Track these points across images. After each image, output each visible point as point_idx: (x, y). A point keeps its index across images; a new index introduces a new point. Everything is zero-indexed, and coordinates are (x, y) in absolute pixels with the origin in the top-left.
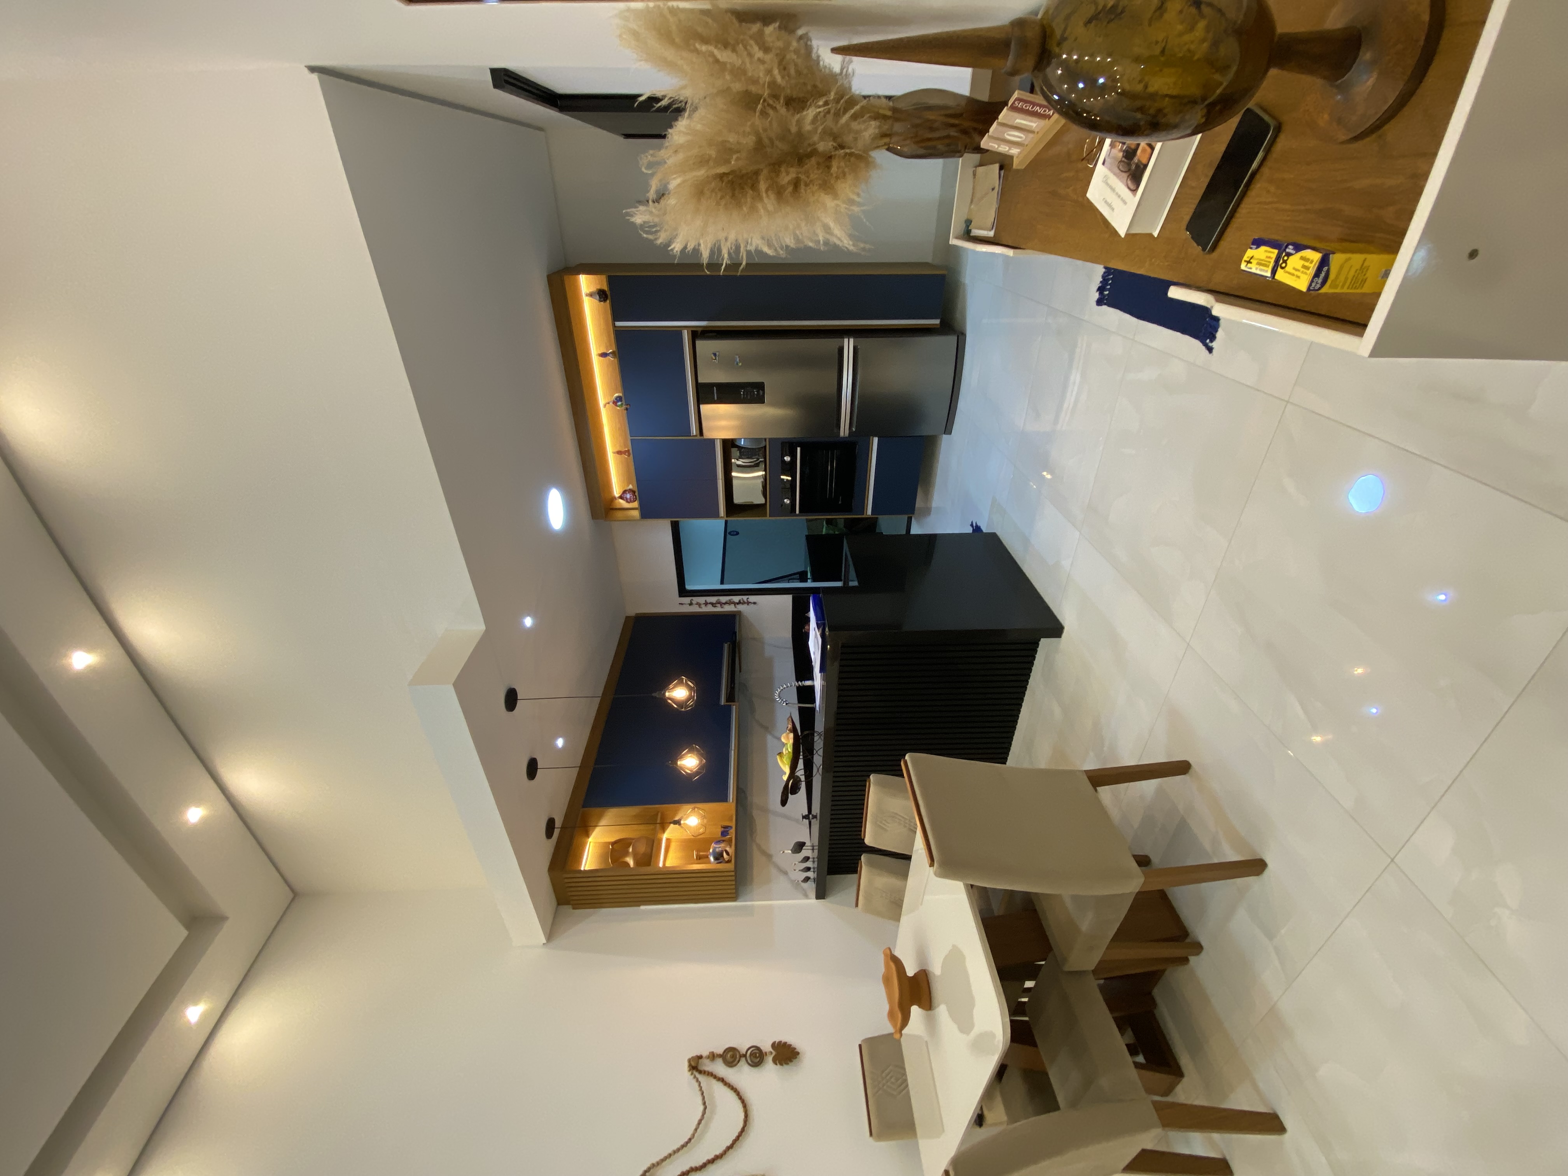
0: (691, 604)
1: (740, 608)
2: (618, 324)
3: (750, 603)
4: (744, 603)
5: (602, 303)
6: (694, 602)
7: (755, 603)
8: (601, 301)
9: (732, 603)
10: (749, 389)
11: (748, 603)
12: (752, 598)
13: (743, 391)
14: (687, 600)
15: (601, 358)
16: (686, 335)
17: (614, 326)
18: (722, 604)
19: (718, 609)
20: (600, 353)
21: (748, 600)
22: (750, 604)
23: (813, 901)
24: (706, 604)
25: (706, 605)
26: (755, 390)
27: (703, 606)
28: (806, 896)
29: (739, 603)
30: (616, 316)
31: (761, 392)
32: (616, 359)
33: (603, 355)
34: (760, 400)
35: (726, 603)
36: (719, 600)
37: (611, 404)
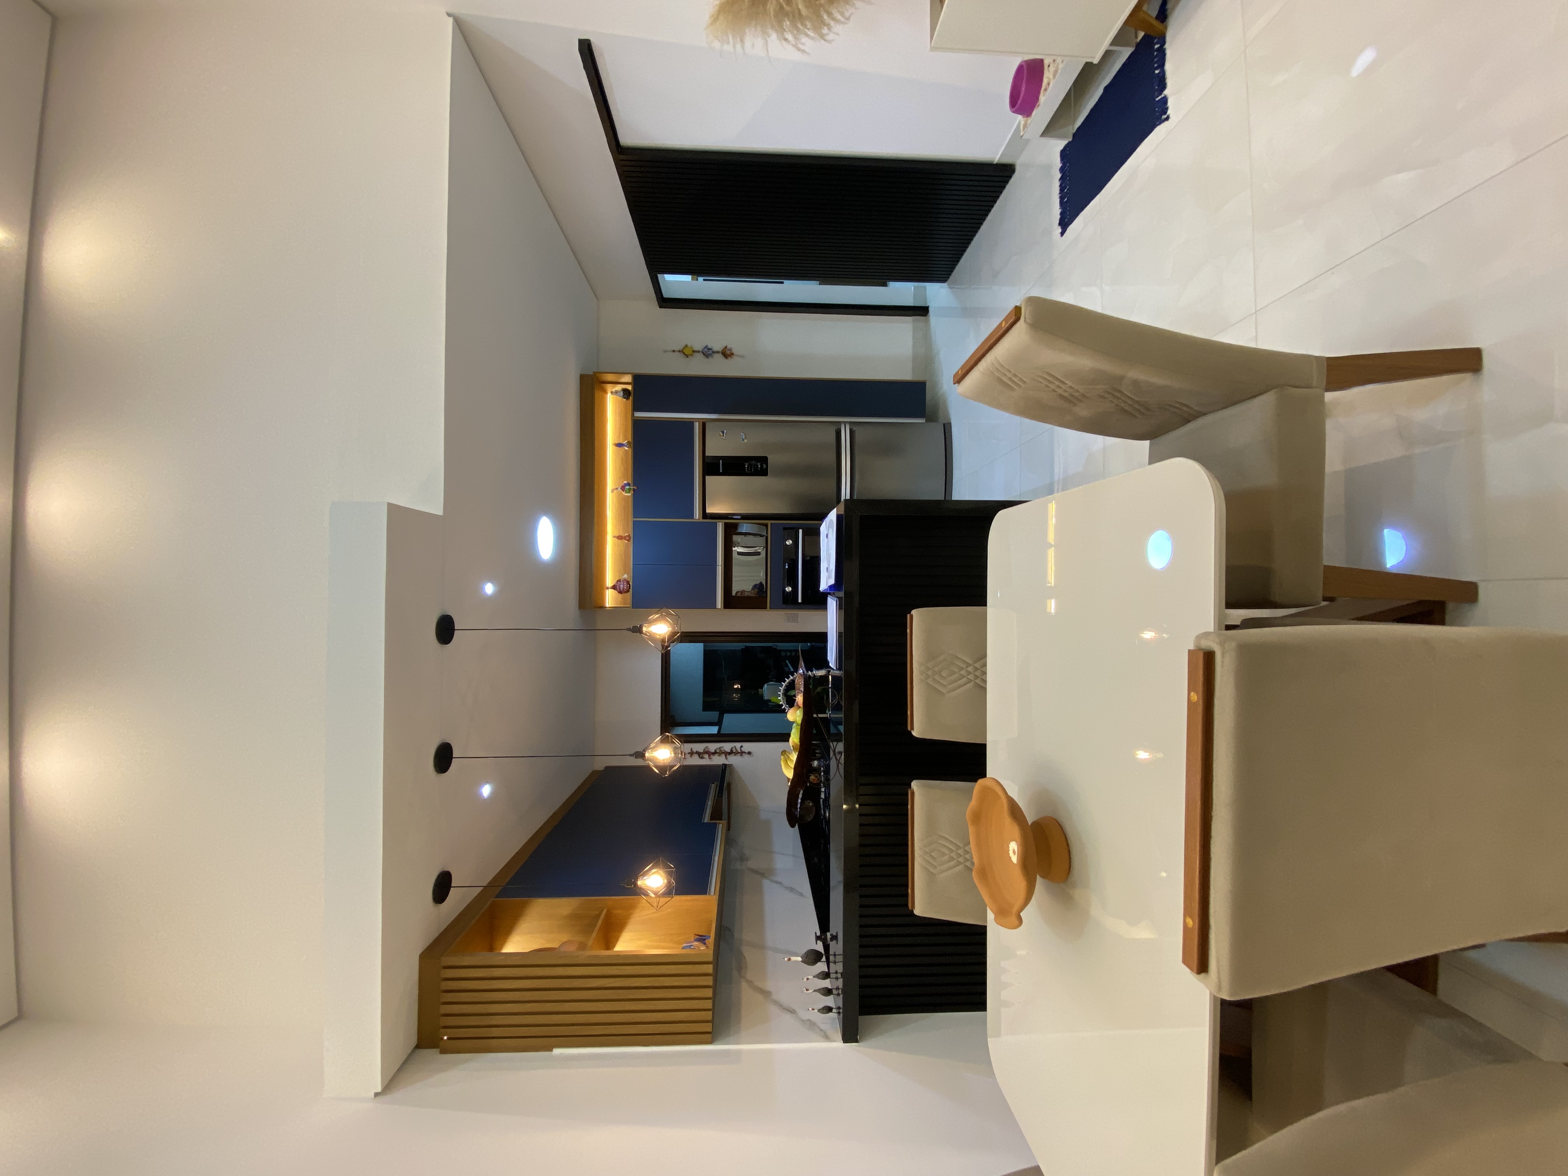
1: (732, 760)
2: (638, 414)
3: (744, 752)
4: (736, 753)
5: (625, 400)
7: (749, 753)
8: (625, 398)
9: (723, 753)
10: (754, 463)
11: (742, 753)
12: (747, 746)
13: (747, 464)
15: (616, 448)
16: (697, 425)
17: (633, 415)
18: (711, 754)
19: (706, 761)
20: (617, 442)
21: (742, 748)
22: (744, 754)
23: (839, 1044)
24: (692, 753)
25: (691, 756)
26: (759, 464)
27: (688, 756)
28: (827, 1038)
29: (731, 753)
30: (636, 408)
31: (765, 466)
32: (630, 449)
33: (619, 445)
34: (764, 473)
35: (715, 753)
36: (707, 747)
37: (619, 489)
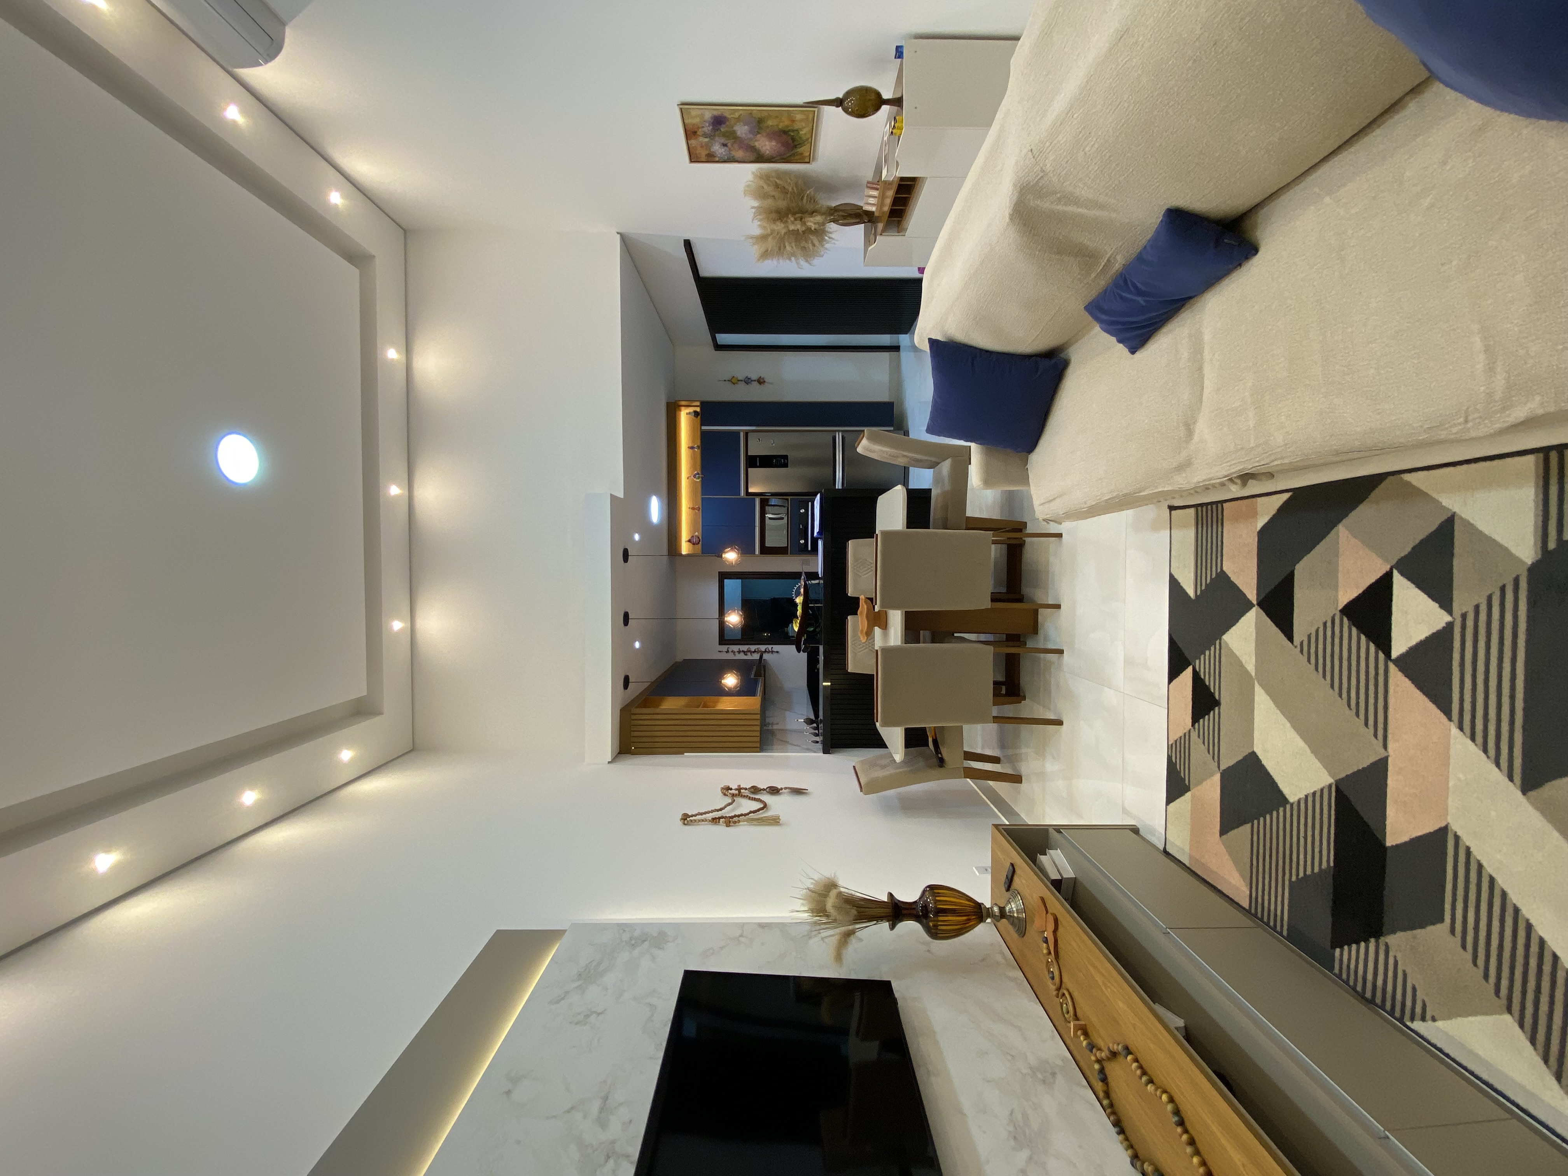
0: (727, 652)
1: (766, 656)
2: (704, 428)
3: (774, 651)
4: (769, 652)
5: (694, 418)
6: (730, 650)
7: (777, 652)
9: (759, 652)
10: (779, 459)
11: (772, 652)
12: (776, 648)
13: (775, 460)
14: (724, 648)
15: (688, 449)
16: (742, 434)
17: (699, 427)
18: (751, 652)
19: (749, 657)
20: (690, 446)
21: (772, 649)
23: (823, 755)
24: (739, 652)
26: (782, 460)
27: (737, 653)
28: (815, 752)
29: (765, 651)
30: (702, 425)
31: (786, 461)
32: (699, 450)
33: (691, 448)
34: (785, 465)
35: (755, 651)
36: (749, 648)
37: (692, 477)
